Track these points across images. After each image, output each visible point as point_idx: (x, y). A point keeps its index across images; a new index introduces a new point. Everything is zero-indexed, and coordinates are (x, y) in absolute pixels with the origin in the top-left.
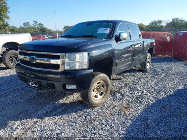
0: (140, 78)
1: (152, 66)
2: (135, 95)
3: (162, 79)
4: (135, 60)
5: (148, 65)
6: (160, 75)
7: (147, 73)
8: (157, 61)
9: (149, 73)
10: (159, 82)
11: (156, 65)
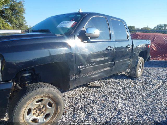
0: (124, 88)
1: (146, 72)
2: (104, 118)
3: (153, 92)
4: (115, 65)
5: (139, 71)
6: (153, 85)
7: (137, 81)
8: (154, 65)
9: (139, 81)
10: (149, 95)
11: (152, 70)
